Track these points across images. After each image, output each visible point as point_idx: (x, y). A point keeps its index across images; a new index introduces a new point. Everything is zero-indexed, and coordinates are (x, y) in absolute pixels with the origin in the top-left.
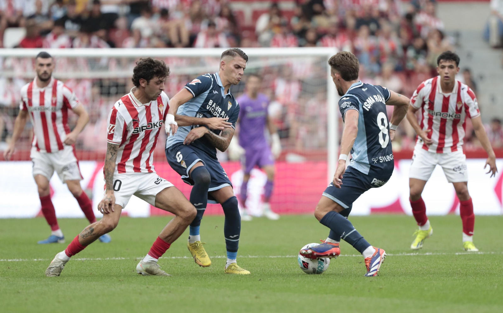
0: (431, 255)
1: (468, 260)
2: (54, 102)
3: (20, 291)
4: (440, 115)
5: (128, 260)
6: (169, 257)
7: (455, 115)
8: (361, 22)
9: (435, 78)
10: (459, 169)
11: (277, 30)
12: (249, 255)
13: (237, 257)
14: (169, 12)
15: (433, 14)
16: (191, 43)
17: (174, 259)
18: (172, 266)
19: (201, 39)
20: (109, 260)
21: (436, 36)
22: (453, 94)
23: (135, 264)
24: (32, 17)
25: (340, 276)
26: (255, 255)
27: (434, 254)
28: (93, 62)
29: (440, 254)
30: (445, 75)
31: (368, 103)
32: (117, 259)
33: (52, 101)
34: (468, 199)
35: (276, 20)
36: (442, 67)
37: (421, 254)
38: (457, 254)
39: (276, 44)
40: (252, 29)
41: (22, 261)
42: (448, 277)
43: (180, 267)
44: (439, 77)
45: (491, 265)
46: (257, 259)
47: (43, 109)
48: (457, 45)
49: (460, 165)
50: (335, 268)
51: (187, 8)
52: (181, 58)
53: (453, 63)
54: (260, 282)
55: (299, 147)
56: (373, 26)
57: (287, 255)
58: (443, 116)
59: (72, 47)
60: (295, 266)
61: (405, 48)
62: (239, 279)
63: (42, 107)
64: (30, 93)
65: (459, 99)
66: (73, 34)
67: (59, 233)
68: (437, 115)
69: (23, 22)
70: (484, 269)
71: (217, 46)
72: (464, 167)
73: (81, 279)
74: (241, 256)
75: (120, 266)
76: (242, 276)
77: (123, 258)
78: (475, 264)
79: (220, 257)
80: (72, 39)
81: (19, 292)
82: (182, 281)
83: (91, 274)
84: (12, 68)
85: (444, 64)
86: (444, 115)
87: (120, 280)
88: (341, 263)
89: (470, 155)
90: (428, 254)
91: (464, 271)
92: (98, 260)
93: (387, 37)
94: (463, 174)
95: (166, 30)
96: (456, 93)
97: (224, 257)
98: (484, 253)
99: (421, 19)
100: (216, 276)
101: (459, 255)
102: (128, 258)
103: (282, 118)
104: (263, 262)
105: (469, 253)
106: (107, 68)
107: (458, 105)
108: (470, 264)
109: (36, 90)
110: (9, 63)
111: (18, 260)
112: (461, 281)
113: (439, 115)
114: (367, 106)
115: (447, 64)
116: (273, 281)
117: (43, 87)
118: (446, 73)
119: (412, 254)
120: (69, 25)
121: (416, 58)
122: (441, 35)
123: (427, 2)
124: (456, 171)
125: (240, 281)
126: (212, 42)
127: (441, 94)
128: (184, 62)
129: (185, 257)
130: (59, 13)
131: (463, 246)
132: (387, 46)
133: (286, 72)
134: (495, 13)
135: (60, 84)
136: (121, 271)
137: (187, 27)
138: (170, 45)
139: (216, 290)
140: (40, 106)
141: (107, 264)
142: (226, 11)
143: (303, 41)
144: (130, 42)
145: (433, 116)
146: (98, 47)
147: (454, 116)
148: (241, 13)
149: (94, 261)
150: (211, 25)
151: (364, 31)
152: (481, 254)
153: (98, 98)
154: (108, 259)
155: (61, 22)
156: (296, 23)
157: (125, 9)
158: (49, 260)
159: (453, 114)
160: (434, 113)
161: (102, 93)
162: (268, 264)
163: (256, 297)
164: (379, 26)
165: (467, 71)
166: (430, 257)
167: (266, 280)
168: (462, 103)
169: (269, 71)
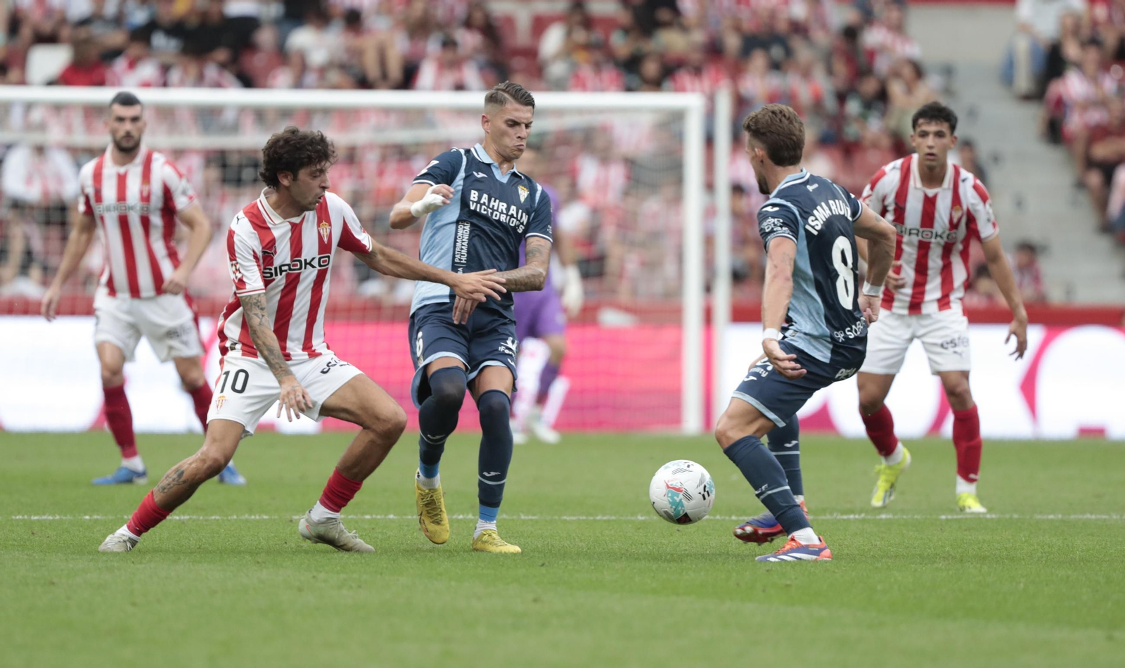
0: (890, 519)
1: (966, 530)
2: (145, 194)
3: (55, 580)
4: (917, 235)
5: (275, 520)
6: (359, 516)
7: (949, 235)
8: (755, 42)
9: (907, 157)
10: (953, 345)
11: (581, 57)
12: (521, 514)
13: (497, 517)
14: (364, 15)
15: (898, 29)
16: (408, 80)
17: (368, 519)
18: (364, 534)
19: (427, 73)
20: (236, 520)
21: (907, 72)
22: (945, 189)
23: (289, 529)
24: (84, 22)
25: (706, 559)
26: (534, 515)
27: (896, 517)
28: (207, 117)
29: (909, 516)
30: (928, 151)
31: (817, 219)
32: (253, 517)
33: (141, 192)
34: (970, 406)
35: (580, 36)
36: (922, 133)
37: (869, 517)
38: (943, 517)
39: (580, 84)
40: (531, 53)
41: (61, 519)
42: (926, 564)
43: (380, 536)
44: (915, 157)
45: (1011, 541)
46: (537, 521)
47: (124, 208)
48: (948, 91)
49: (956, 336)
50: (696, 543)
51: (399, 8)
52: (387, 111)
53: (944, 127)
54: (543, 570)
55: (624, 295)
56: (777, 52)
57: (597, 516)
58: (922, 237)
59: (165, 84)
60: (613, 538)
61: (841, 98)
62: (501, 563)
63: (122, 204)
64: (98, 176)
65: (956, 200)
66: (168, 59)
67: (137, 463)
68: (910, 234)
69: (65, 32)
70: (997, 549)
71: (460, 87)
72: (965, 342)
73: (179, 559)
74: (504, 516)
75: (258, 533)
76: (506, 555)
77: (266, 515)
78: (980, 537)
79: (461, 517)
80: (165, 69)
81: (53, 583)
82: (385, 566)
83: (200, 548)
84: (42, 127)
85: (926, 128)
86: (926, 235)
87: (259, 560)
88: (708, 532)
89: (975, 317)
90: (883, 516)
91: (958, 552)
92: (215, 519)
93: (806, 74)
94: (960, 354)
95: (357, 53)
96: (949, 189)
97: (470, 516)
98: (998, 516)
99: (874, 37)
100: (454, 556)
101: (947, 520)
102: (276, 517)
103: (591, 236)
104: (549, 528)
105: (969, 516)
106: (235, 128)
107: (953, 214)
108: (970, 537)
109: (111, 170)
110: (36, 115)
111: (51, 518)
112: (951, 573)
113: (914, 234)
114: (813, 224)
115: (932, 128)
116: (570, 567)
117: (123, 164)
118: (930, 147)
119: (852, 516)
120: (159, 40)
121: (863, 117)
122: (918, 71)
123: (886, 4)
124: (946, 348)
125: (502, 566)
126: (450, 78)
127: (919, 189)
128: (393, 119)
129: (391, 516)
130: (139, 17)
131: (956, 503)
132: (804, 93)
133: (599, 142)
134: (1025, 28)
135: (157, 159)
136: (260, 543)
137: (399, 46)
138: (364, 83)
139: (453, 583)
140: (118, 203)
141: (232, 529)
142: (478, 17)
143: (634, 80)
144: (283, 76)
145: (902, 237)
146: (218, 85)
147: (945, 236)
148: (510, 21)
149: (206, 520)
150: (449, 44)
151: (758, 60)
152: (992, 519)
153: (217, 190)
154: (235, 517)
155: (142, 35)
156: (620, 44)
157: (274, 10)
158: (114, 517)
159: (944, 232)
160: (906, 229)
161: (224, 181)
162: (560, 532)
163: (535, 600)
164: (789, 52)
165: (967, 145)
166: (889, 522)
167: (556, 565)
168: (962, 209)
169: (564, 139)
